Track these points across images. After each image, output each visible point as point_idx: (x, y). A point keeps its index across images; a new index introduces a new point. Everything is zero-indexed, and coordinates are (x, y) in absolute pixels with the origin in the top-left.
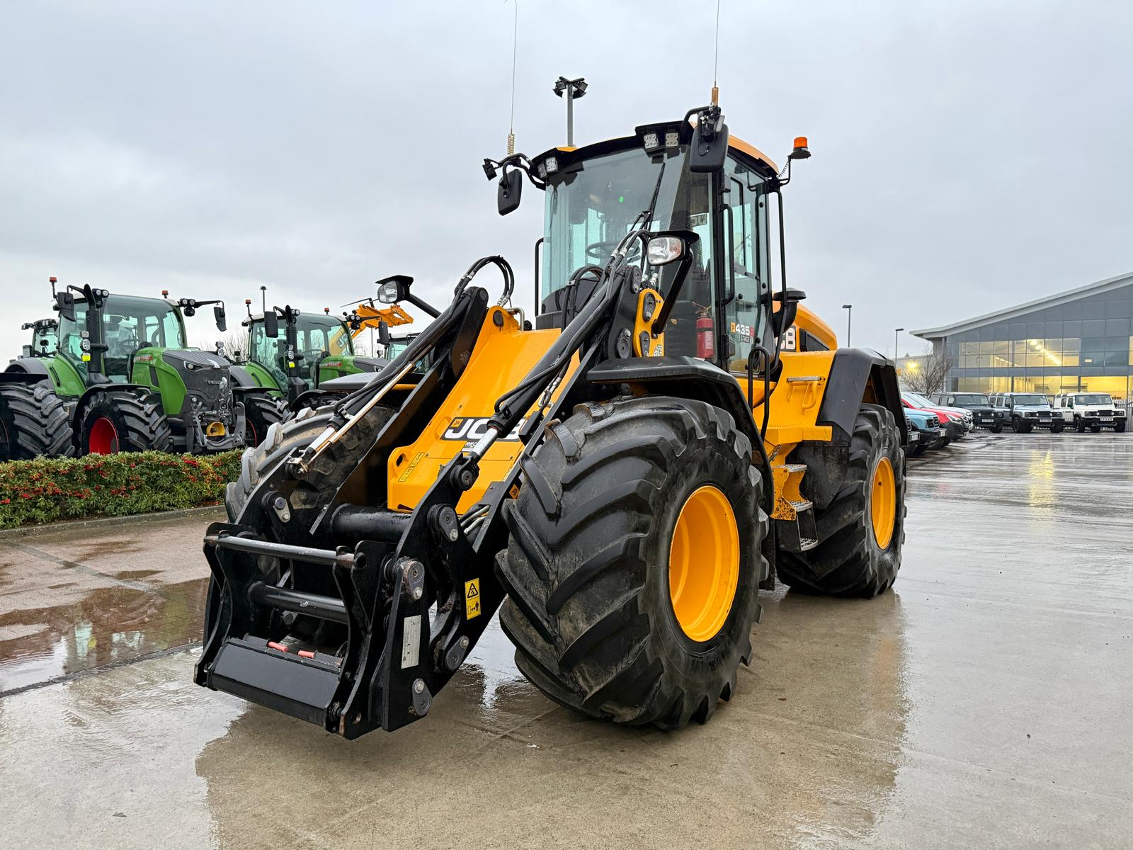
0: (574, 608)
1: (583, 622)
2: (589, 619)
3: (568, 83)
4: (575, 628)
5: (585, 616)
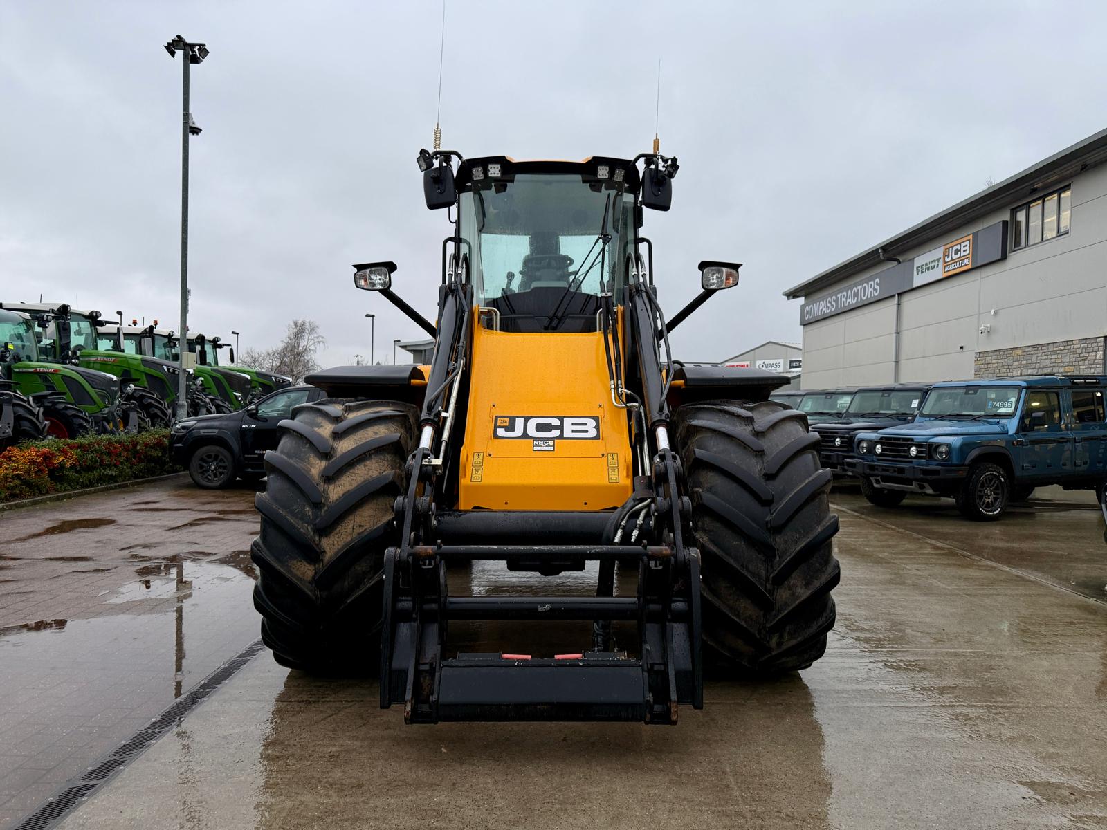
0: (796, 579)
1: (801, 588)
2: (807, 585)
3: (186, 44)
4: (793, 594)
5: (804, 583)
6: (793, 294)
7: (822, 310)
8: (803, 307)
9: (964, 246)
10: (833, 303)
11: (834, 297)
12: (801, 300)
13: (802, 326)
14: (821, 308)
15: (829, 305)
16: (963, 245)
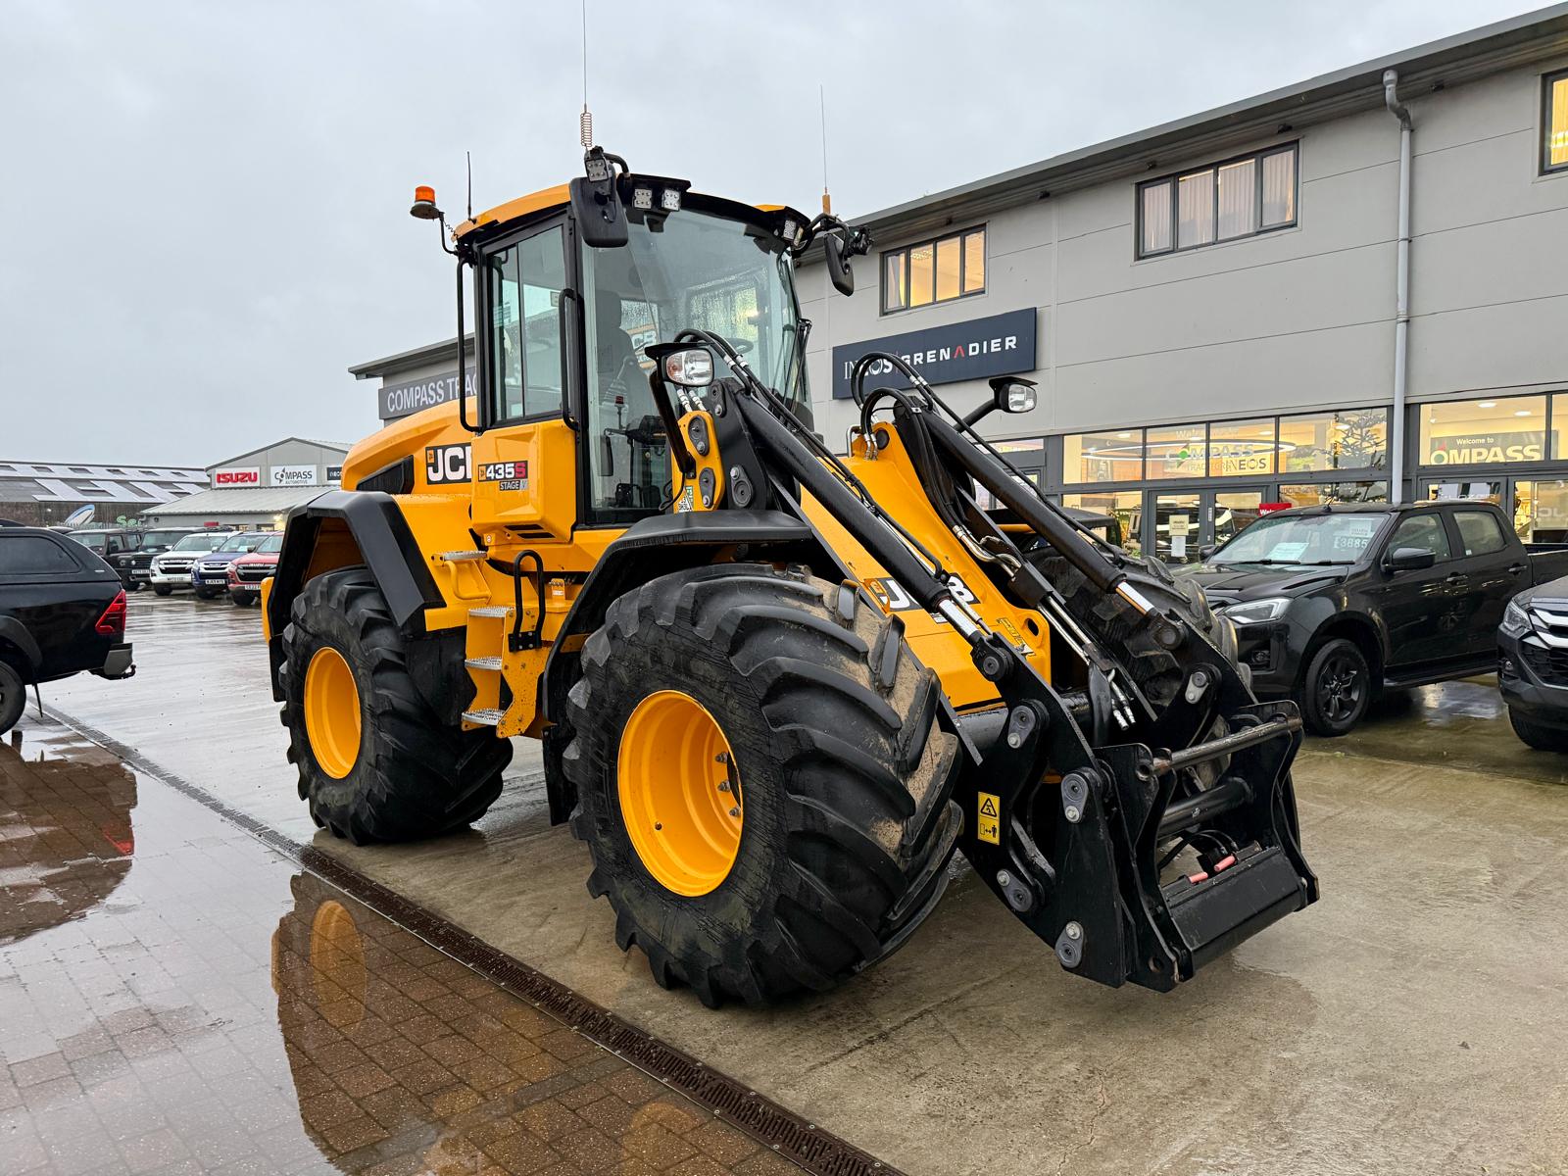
6: (365, 372)
7: (419, 400)
8: (382, 394)
9: (648, 337)
10: (441, 391)
11: (441, 382)
12: (378, 382)
13: (383, 421)
14: (417, 397)
15: (432, 393)
16: (646, 334)
